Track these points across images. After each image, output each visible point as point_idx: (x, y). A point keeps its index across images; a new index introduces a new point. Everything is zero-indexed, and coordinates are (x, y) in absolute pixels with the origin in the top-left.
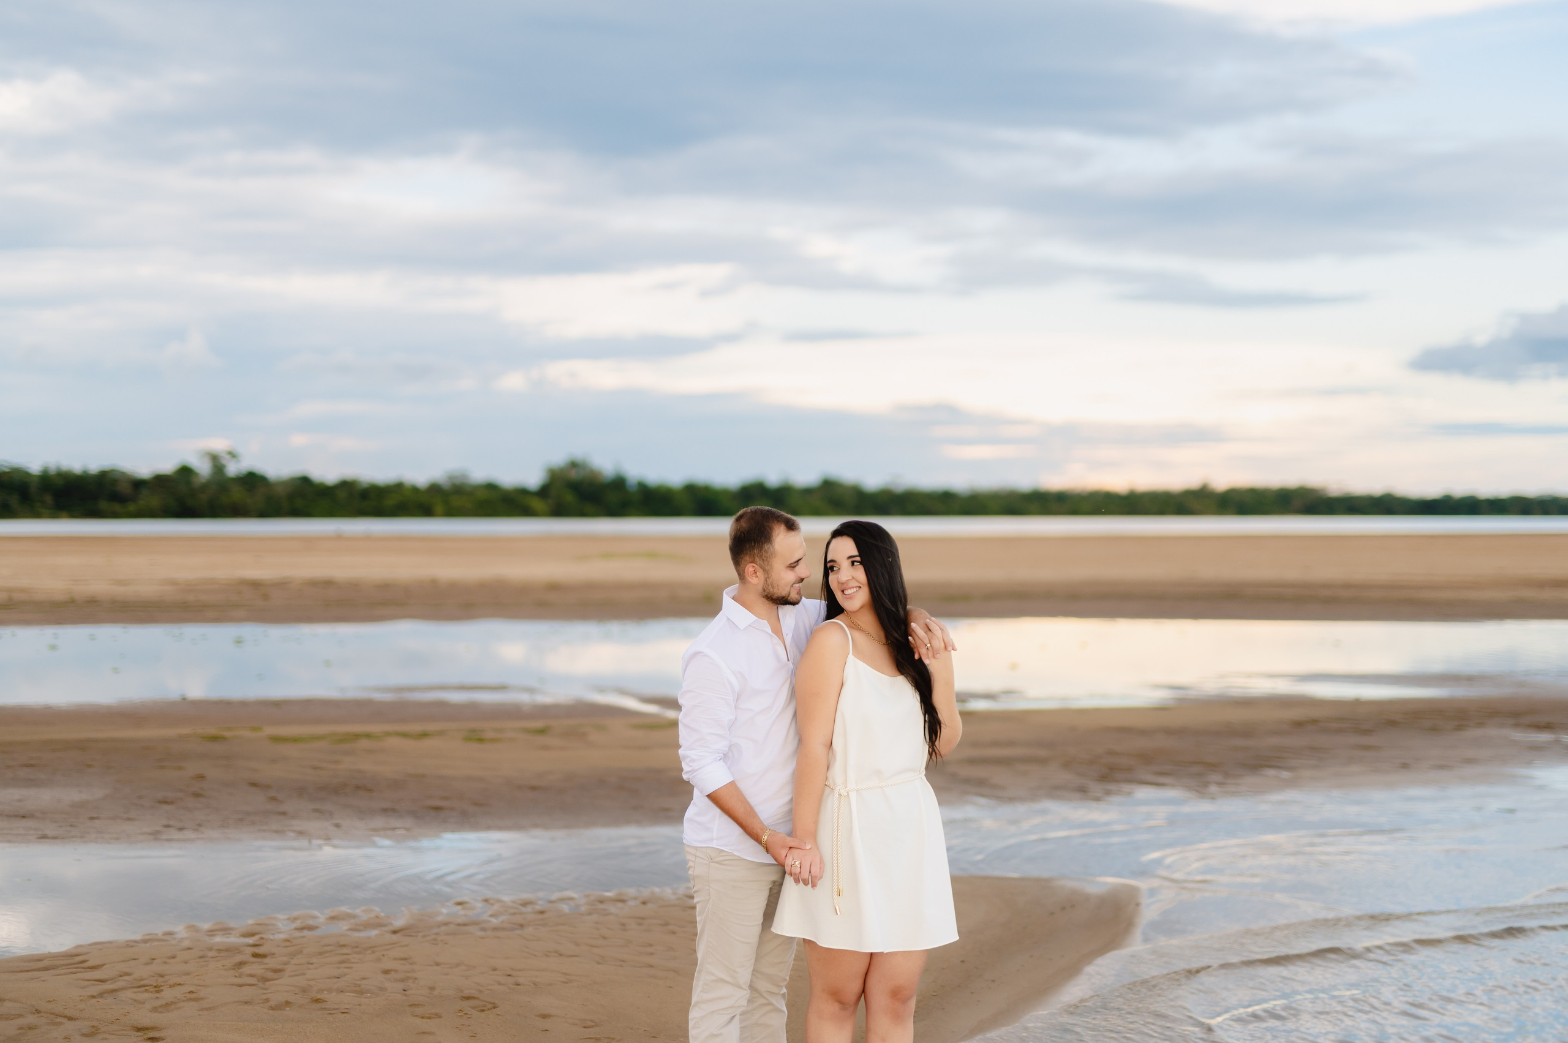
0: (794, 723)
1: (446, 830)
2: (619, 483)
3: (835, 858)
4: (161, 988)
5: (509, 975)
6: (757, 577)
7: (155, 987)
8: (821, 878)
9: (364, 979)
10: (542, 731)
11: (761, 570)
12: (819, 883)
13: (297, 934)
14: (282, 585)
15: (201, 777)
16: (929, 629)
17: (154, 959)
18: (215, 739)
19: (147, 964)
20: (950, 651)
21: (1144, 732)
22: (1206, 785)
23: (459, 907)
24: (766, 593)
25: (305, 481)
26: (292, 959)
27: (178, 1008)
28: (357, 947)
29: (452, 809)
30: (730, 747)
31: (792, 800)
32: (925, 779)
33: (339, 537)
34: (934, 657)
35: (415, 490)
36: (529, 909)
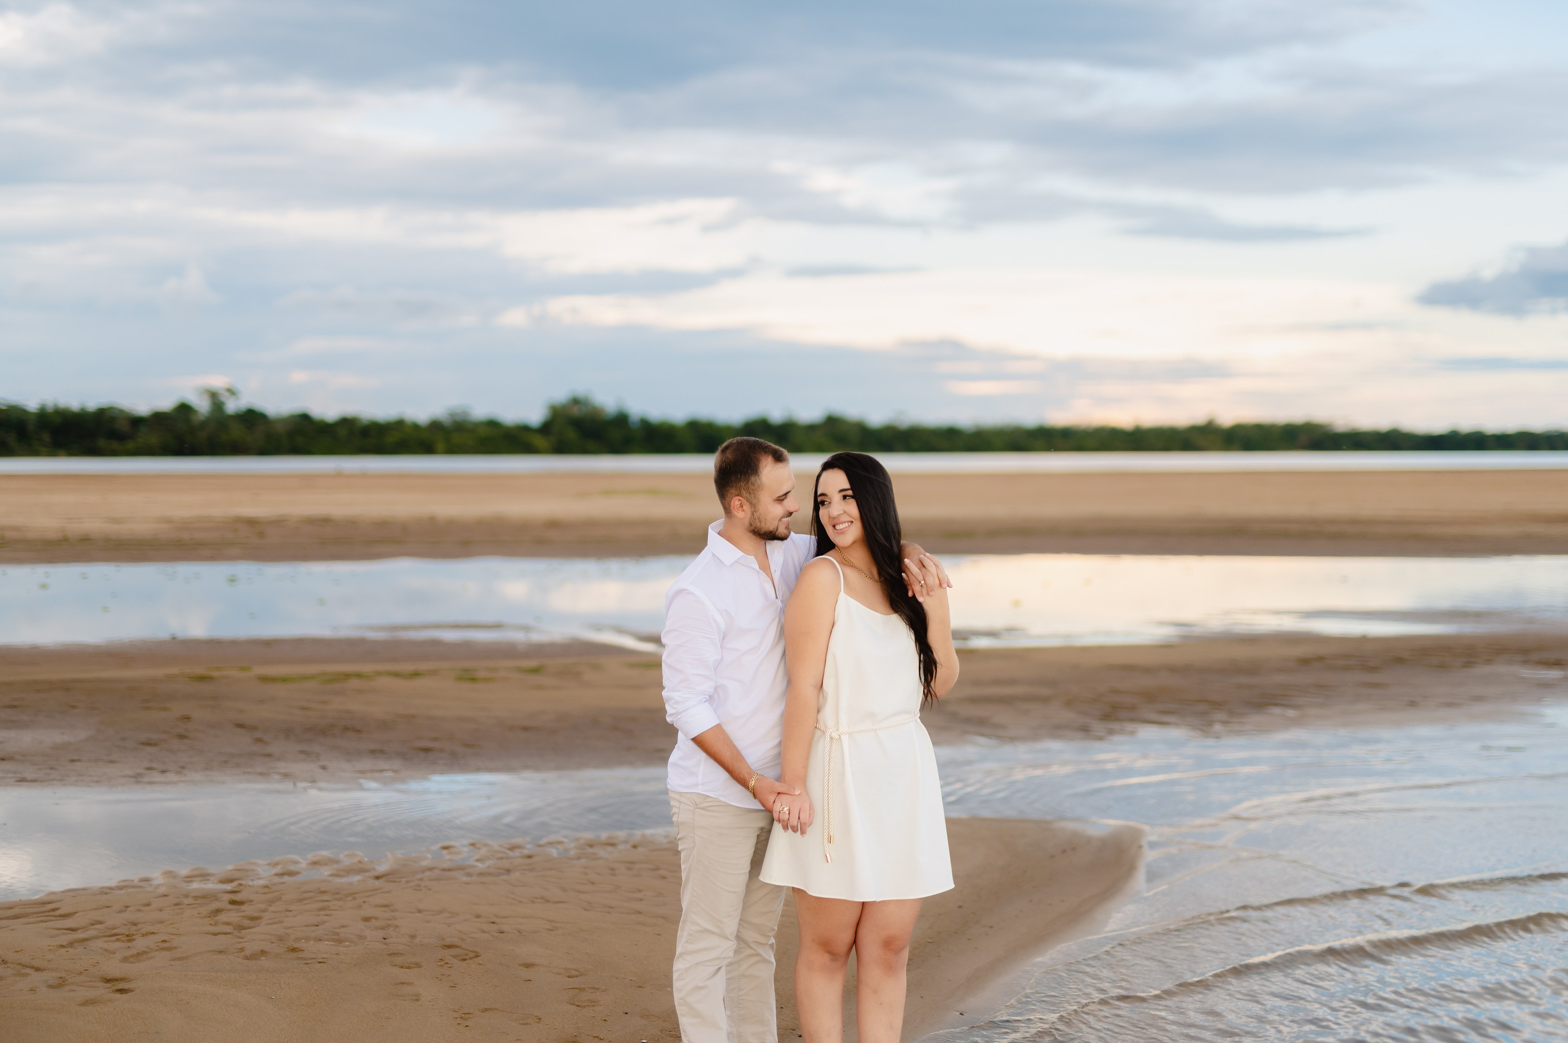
0: (783, 661)
1: (434, 772)
2: (621, 420)
3: (826, 804)
4: (133, 937)
5: (493, 923)
6: (744, 511)
7: (127, 936)
8: (811, 824)
9: (343, 927)
10: (535, 671)
11: (747, 504)
12: (809, 830)
13: (277, 880)
14: (279, 522)
15: (187, 718)
16: (922, 565)
17: (127, 907)
18: (202, 679)
19: (120, 912)
20: (945, 588)
21: (1147, 670)
22: (1210, 724)
23: (445, 852)
24: (752, 528)
25: (305, 418)
26: (270, 906)
27: (150, 958)
28: (338, 893)
29: (441, 750)
30: (716, 688)
31: (780, 743)
32: (919, 721)
33: (339, 475)
34: (928, 594)
35: (416, 427)
36: (517, 853)
